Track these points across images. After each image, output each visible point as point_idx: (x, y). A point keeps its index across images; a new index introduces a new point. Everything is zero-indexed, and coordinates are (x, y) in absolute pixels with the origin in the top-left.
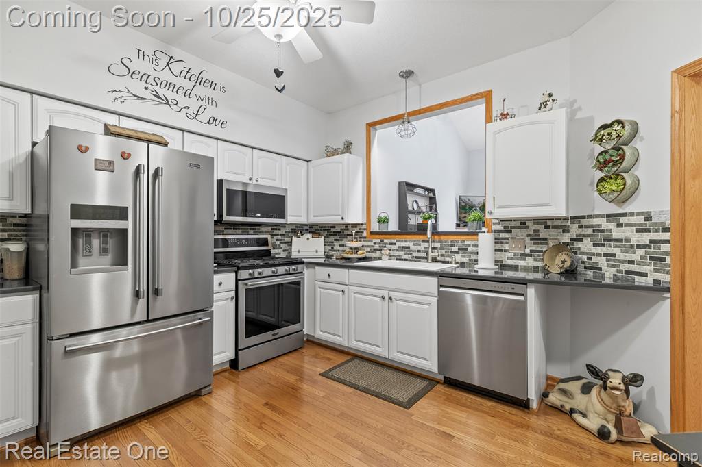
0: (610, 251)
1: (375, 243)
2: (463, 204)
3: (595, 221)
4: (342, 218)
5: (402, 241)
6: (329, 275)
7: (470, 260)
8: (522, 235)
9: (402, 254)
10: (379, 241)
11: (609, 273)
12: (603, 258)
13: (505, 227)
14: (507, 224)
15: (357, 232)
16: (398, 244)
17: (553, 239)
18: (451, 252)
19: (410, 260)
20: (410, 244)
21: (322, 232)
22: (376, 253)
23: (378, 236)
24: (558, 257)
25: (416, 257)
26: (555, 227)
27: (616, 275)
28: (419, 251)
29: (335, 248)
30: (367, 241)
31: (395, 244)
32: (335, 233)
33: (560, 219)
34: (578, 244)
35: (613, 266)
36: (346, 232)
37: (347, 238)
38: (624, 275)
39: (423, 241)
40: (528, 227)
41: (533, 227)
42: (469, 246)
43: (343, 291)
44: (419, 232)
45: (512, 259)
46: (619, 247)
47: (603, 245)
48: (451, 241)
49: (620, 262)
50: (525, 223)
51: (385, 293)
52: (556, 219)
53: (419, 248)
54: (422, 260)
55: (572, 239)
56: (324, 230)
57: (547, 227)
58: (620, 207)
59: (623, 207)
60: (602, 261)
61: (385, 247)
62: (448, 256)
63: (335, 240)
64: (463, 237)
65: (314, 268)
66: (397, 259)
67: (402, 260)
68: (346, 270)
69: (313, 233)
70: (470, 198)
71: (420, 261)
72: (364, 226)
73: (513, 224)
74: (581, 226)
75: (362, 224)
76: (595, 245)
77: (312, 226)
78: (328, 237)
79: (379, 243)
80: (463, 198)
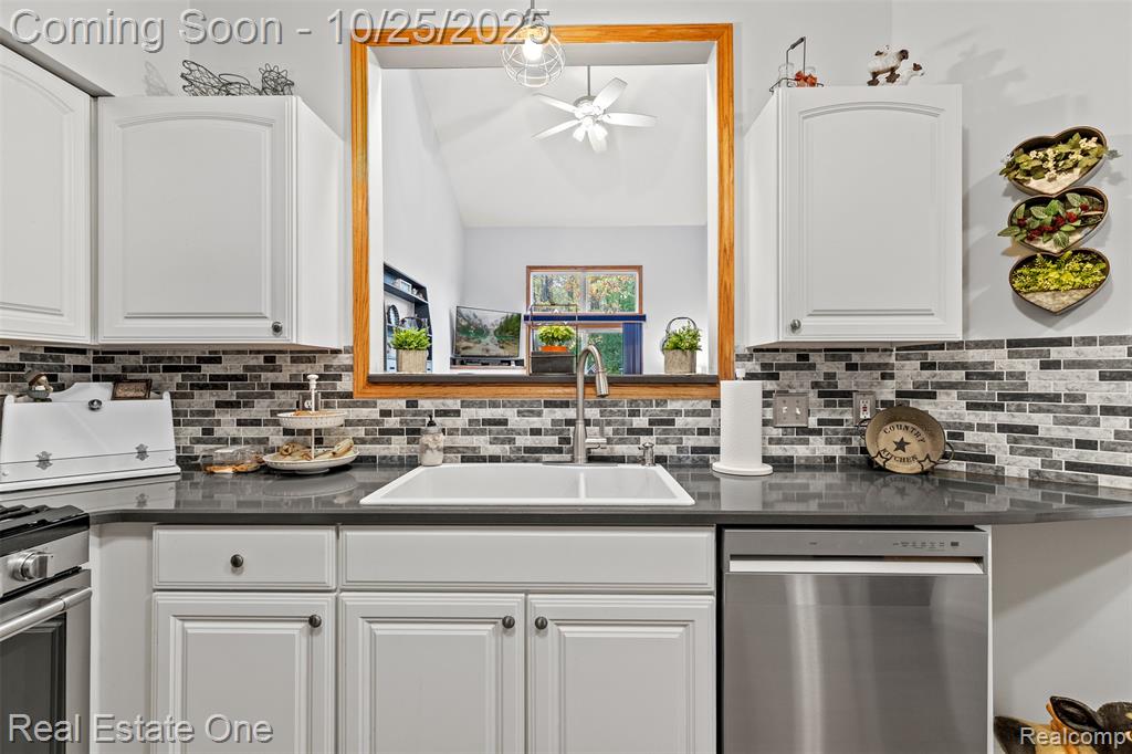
0: (1020, 419)
1: (386, 413)
2: (464, 323)
3: (974, 356)
4: (277, 329)
5: (481, 405)
6: (236, 562)
7: (680, 450)
8: (802, 386)
9: (482, 443)
10: (402, 404)
11: (1018, 466)
12: (996, 434)
13: (764, 366)
14: (768, 358)
15: (322, 377)
16: (468, 414)
17: (864, 394)
18: (631, 431)
19: (509, 460)
20: (510, 414)
21: (155, 377)
22: (389, 442)
23: (396, 390)
24: (882, 434)
25: (528, 450)
26: (867, 367)
27: (1038, 472)
28: (536, 432)
29: (219, 432)
30: (355, 405)
31: (457, 413)
32: (218, 382)
33: (876, 350)
34: (924, 405)
35: (1029, 452)
36: (268, 377)
37: (271, 396)
38: (1063, 471)
39: (549, 404)
40: (812, 367)
41: (823, 366)
42: (678, 413)
43: (314, 622)
44: (540, 377)
45: (779, 441)
46: (1049, 411)
47: (1000, 408)
48: (631, 402)
49: (1053, 444)
50: (806, 358)
51: (511, 604)
52: (868, 350)
53: (535, 422)
54: (545, 457)
55: (899, 394)
56: (167, 369)
57: (851, 367)
58: (1050, 326)
59: (1058, 325)
60: (996, 444)
61: (431, 424)
62: (622, 441)
63: (219, 404)
64: (662, 392)
65: (150, 536)
66: (465, 460)
67: (483, 459)
68: (327, 534)
69: (117, 380)
70: (478, 313)
71: (537, 460)
72: (345, 359)
73: (782, 358)
74: (924, 366)
75: (336, 352)
76: (970, 407)
77: (105, 355)
78: (184, 396)
79: (401, 413)
80: (464, 311)
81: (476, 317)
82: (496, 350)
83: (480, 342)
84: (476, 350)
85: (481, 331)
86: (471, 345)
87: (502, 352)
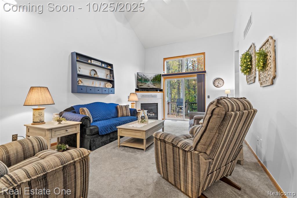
2: (140, 78)
70: (145, 74)
80: (140, 74)
81: (144, 76)
82: (152, 86)
83: (146, 84)
84: (145, 86)
85: (146, 80)
86: (143, 84)
87: (154, 87)
